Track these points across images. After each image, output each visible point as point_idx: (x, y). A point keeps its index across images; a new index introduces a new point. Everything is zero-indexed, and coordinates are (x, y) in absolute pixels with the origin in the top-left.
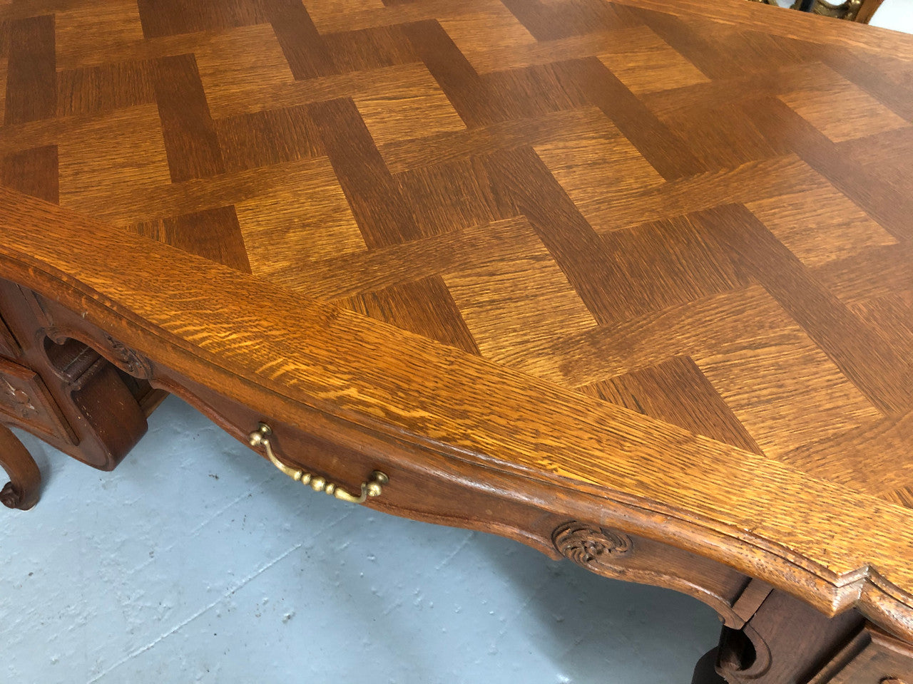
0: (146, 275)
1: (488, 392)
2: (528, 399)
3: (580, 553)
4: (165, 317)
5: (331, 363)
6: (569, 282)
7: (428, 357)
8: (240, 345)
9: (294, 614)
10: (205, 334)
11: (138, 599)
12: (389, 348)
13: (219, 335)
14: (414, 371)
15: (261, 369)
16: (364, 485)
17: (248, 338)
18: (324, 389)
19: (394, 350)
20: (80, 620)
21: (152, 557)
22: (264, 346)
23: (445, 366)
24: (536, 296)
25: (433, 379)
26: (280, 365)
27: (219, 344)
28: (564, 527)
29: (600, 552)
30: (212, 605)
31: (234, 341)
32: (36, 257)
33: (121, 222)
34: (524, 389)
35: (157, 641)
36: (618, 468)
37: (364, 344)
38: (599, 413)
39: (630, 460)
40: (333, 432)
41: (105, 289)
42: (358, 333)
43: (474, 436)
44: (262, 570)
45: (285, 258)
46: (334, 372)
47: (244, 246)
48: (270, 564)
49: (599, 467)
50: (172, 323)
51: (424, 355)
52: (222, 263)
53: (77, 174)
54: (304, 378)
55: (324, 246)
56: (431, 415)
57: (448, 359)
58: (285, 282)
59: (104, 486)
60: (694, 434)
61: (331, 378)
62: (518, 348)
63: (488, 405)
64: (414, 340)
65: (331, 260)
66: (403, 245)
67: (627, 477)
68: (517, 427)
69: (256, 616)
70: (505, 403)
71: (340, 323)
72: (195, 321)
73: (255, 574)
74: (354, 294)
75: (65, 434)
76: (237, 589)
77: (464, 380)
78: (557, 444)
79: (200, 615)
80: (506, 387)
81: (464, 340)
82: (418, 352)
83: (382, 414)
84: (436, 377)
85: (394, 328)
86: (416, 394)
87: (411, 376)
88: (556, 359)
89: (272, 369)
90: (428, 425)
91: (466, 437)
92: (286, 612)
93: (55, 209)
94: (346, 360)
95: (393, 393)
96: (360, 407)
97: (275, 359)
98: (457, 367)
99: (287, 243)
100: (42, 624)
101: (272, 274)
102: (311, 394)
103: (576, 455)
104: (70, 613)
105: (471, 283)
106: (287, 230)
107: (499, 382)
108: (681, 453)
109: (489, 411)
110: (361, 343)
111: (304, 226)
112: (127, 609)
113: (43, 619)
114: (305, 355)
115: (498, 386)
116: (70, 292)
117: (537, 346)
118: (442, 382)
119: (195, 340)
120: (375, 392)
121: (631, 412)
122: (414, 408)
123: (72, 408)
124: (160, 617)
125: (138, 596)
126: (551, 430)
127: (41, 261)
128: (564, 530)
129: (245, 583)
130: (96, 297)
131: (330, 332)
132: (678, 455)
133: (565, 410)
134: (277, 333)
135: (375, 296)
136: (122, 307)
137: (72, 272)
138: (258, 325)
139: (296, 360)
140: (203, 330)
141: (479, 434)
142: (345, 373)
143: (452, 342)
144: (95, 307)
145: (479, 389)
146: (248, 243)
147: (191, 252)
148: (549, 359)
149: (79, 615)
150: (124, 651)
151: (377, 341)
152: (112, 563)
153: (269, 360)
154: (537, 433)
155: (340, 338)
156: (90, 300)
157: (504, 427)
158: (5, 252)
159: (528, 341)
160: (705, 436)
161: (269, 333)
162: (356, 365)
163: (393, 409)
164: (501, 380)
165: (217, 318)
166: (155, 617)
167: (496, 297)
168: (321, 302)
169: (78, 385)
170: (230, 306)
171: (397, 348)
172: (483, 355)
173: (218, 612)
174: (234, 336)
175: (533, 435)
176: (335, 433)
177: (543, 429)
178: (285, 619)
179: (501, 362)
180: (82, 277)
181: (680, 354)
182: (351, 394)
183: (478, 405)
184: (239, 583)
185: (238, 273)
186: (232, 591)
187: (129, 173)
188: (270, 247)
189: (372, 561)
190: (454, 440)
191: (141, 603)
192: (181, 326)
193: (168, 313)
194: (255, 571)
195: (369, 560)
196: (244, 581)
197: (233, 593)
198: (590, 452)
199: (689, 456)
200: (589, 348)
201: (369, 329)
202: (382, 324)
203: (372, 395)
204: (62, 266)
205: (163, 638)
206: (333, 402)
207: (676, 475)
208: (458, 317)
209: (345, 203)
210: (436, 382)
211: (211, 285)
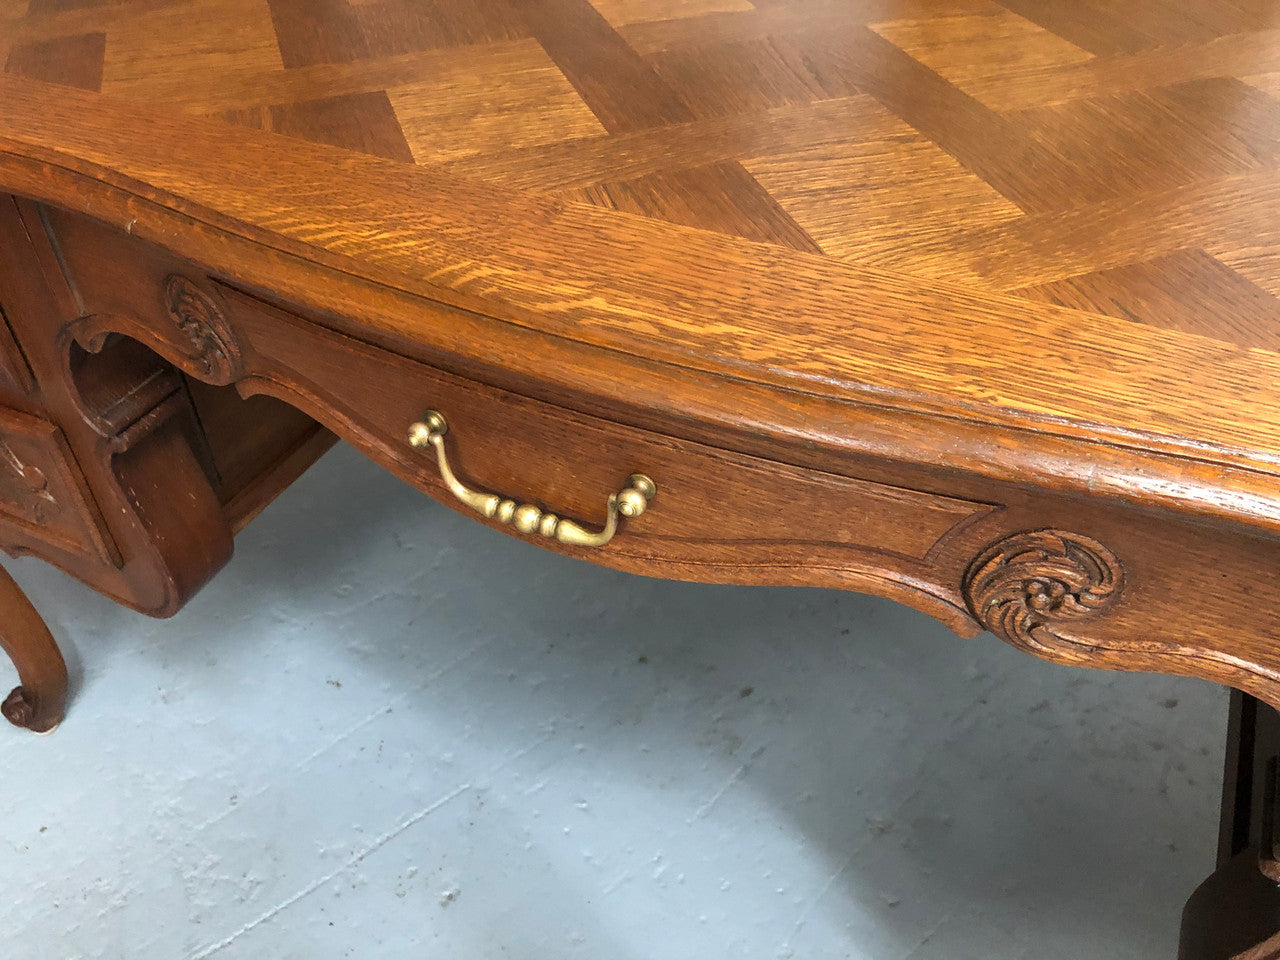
0: (238, 167)
1: (845, 299)
2: (921, 306)
3: (1016, 612)
4: (268, 214)
5: (556, 267)
6: (962, 165)
7: (727, 257)
8: (396, 245)
9: (459, 893)
10: (336, 233)
11: (211, 868)
12: (657, 247)
13: (360, 234)
14: (705, 276)
15: (433, 275)
16: (613, 498)
17: (410, 238)
18: (547, 299)
19: (667, 249)
20: (116, 901)
21: (234, 804)
22: (437, 247)
23: (762, 269)
24: (909, 182)
25: (739, 284)
26: (465, 271)
27: (359, 246)
28: (990, 552)
29: (1056, 605)
30: (328, 878)
31: (386, 241)
32: (57, 148)
33: (198, 110)
34: (911, 294)
35: (237, 934)
36: (1112, 395)
37: (611, 244)
38: (1057, 322)
39: (1131, 384)
40: (563, 364)
41: (167, 184)
42: (601, 230)
43: (828, 356)
44: (408, 823)
45: (471, 145)
46: (562, 278)
47: (402, 134)
48: (421, 815)
49: (1076, 394)
50: (279, 221)
51: (720, 254)
52: (365, 152)
53: (133, 60)
54: (507, 285)
55: (534, 130)
56: (744, 330)
57: (764, 258)
58: (471, 172)
59: (164, 699)
60: (1242, 346)
61: (556, 285)
62: (890, 244)
63: (847, 316)
64: (701, 237)
65: (548, 147)
66: (667, 128)
67: (1133, 406)
68: (907, 343)
69: (398, 895)
70: (878, 312)
71: (567, 218)
72: (318, 218)
73: (397, 829)
74: (589, 184)
75: (101, 547)
76: (368, 854)
77: (798, 285)
78: (989, 364)
79: (308, 893)
80: (875, 291)
81: (789, 236)
82: (710, 251)
83: (654, 331)
84: (744, 282)
85: (663, 223)
86: (712, 304)
87: (701, 281)
88: (960, 255)
89: (453, 275)
90: (740, 343)
91: (816, 358)
92: (445, 888)
93: (93, 97)
94: (583, 263)
95: (669, 302)
96: (613, 322)
97: (458, 263)
98: (783, 269)
99: (473, 129)
100: (57, 906)
101: (451, 163)
102: (523, 305)
103: (1027, 378)
104: (101, 890)
105: (792, 168)
106: (475, 114)
107: (863, 286)
108: (1224, 373)
109: (851, 323)
110: (606, 242)
111: (500, 111)
112: (190, 885)
113: (58, 899)
114: (509, 258)
115: (862, 291)
116: (108, 194)
117: (924, 241)
118: (757, 288)
119: (317, 241)
120: (639, 303)
121: (1116, 321)
122: (710, 321)
123: (113, 494)
124: (243, 898)
125: (210, 863)
126: (973, 345)
127: (64, 154)
128: (990, 558)
129: (381, 844)
130: (151, 196)
131: (551, 230)
132: (1220, 374)
133: (992, 320)
134: (460, 231)
135: (625, 186)
136: (193, 204)
137: (115, 164)
138: (426, 221)
139: (492, 264)
140: (331, 229)
141: (838, 354)
142: (581, 279)
143: (769, 238)
144: (148, 210)
145: (828, 296)
146: (407, 130)
147: (315, 141)
148: (950, 256)
149: (116, 892)
150: (184, 950)
151: (634, 239)
152: (172, 814)
153: (447, 263)
154: (947, 350)
155: (570, 236)
156: (142, 201)
157: (884, 343)
158: (8, 148)
159: (906, 235)
160: (1266, 349)
161: (445, 231)
162: (600, 268)
163: (670, 323)
164: (864, 283)
165: (356, 214)
166: (237, 897)
167: (838, 183)
168: (533, 193)
169: (123, 443)
170: (379, 200)
171: (673, 247)
172: (827, 253)
173: (336, 888)
174: (385, 235)
175: (942, 353)
176: (568, 366)
177: (955, 344)
178: (444, 900)
179: (862, 261)
180: (131, 171)
181: (1184, 247)
182: (594, 305)
183: (829, 316)
184: (371, 845)
185: (392, 163)
186: (360, 855)
187: (215, 59)
188: (444, 134)
189: (584, 810)
190: (792, 362)
191: (212, 875)
192: (293, 225)
193: (272, 209)
194: (397, 825)
195: (579, 809)
196: (378, 840)
197: (361, 859)
198: (1053, 374)
199: (1242, 377)
200: (1017, 242)
201: (618, 225)
202: (643, 219)
203: (633, 307)
204: (97, 158)
205: (246, 930)
206: (562, 316)
207: (1226, 402)
208: (775, 208)
209: (567, 85)
210: (749, 289)
211: (347, 176)
